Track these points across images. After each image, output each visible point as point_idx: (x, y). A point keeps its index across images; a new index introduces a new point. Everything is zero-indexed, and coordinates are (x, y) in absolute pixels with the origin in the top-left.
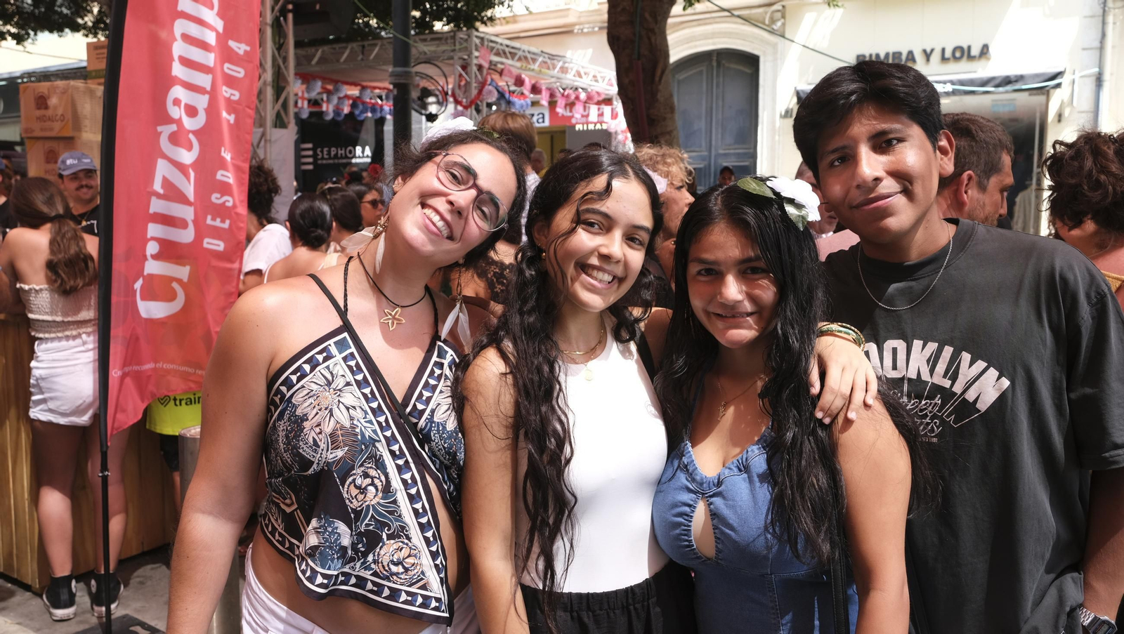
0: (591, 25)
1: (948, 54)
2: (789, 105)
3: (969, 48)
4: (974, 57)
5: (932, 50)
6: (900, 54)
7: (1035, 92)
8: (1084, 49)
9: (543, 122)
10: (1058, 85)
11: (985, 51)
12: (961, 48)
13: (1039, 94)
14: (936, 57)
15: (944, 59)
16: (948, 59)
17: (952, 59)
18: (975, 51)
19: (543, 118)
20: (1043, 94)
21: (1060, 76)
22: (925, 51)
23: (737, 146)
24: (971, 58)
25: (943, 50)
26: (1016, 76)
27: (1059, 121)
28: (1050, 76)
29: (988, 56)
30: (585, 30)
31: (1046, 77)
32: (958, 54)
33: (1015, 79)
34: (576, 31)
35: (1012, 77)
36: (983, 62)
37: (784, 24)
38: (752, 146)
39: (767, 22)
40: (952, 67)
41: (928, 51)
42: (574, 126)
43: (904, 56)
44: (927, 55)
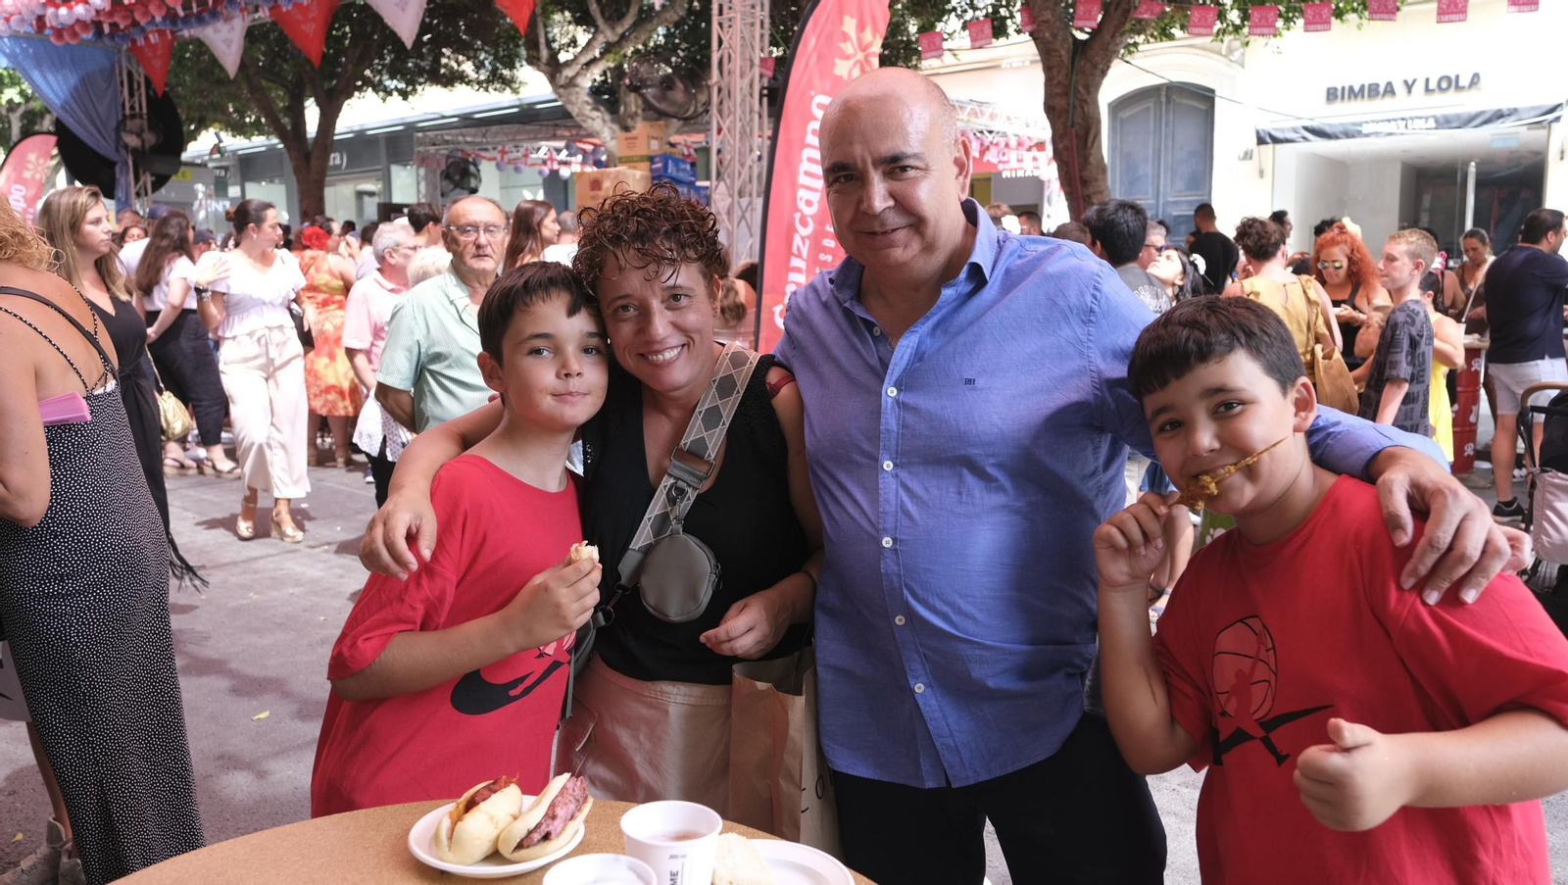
0: (1022, 59)
1: (1433, 85)
2: (1247, 146)
3: (1457, 77)
4: (1463, 88)
5: (1414, 81)
6: (1378, 85)
7: (1534, 126)
10: (1557, 119)
11: (1475, 80)
12: (1449, 79)
13: (1539, 128)
14: (1419, 87)
15: (1428, 90)
16: (1433, 90)
17: (1437, 90)
18: (1464, 81)
20: (1545, 128)
21: (1559, 109)
22: (1406, 82)
23: (1188, 193)
24: (1458, 88)
25: (1427, 80)
26: (1509, 110)
27: (1562, 158)
28: (1547, 108)
29: (1479, 85)
30: (1014, 65)
31: (1544, 110)
32: (1444, 85)
33: (1507, 113)
34: (1003, 66)
35: (1504, 110)
36: (1473, 91)
37: (1243, 54)
38: (1207, 191)
39: (1224, 53)
40: (1438, 99)
41: (1410, 82)
42: (1000, 173)
43: (1382, 89)
44: (1409, 87)
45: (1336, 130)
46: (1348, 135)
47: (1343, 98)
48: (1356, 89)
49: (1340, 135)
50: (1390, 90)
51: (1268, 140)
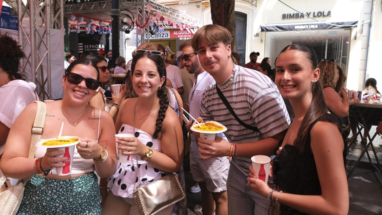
0: (186, 2)
1: (316, 14)
2: (258, 32)
3: (324, 12)
4: (325, 16)
5: (310, 13)
6: (298, 14)
7: (346, 28)
8: (364, 14)
9: (168, 37)
10: (356, 26)
11: (329, 14)
12: (320, 12)
14: (311, 16)
15: (314, 16)
16: (316, 16)
17: (317, 16)
18: (326, 14)
19: (168, 35)
20: (349, 30)
21: (357, 23)
22: (307, 13)
23: (239, 46)
24: (324, 16)
25: (314, 13)
27: (355, 39)
28: (354, 22)
29: (330, 15)
30: (183, 3)
31: (352, 23)
32: (319, 15)
33: (341, 24)
34: (180, 4)
36: (328, 18)
37: (256, 3)
38: (244, 46)
39: (250, 2)
40: (317, 19)
41: (309, 13)
42: (179, 38)
43: (300, 15)
44: (308, 15)
45: (287, 27)
46: (290, 30)
47: (288, 18)
48: (292, 15)
49: (288, 29)
50: (302, 16)
51: (265, 30)
